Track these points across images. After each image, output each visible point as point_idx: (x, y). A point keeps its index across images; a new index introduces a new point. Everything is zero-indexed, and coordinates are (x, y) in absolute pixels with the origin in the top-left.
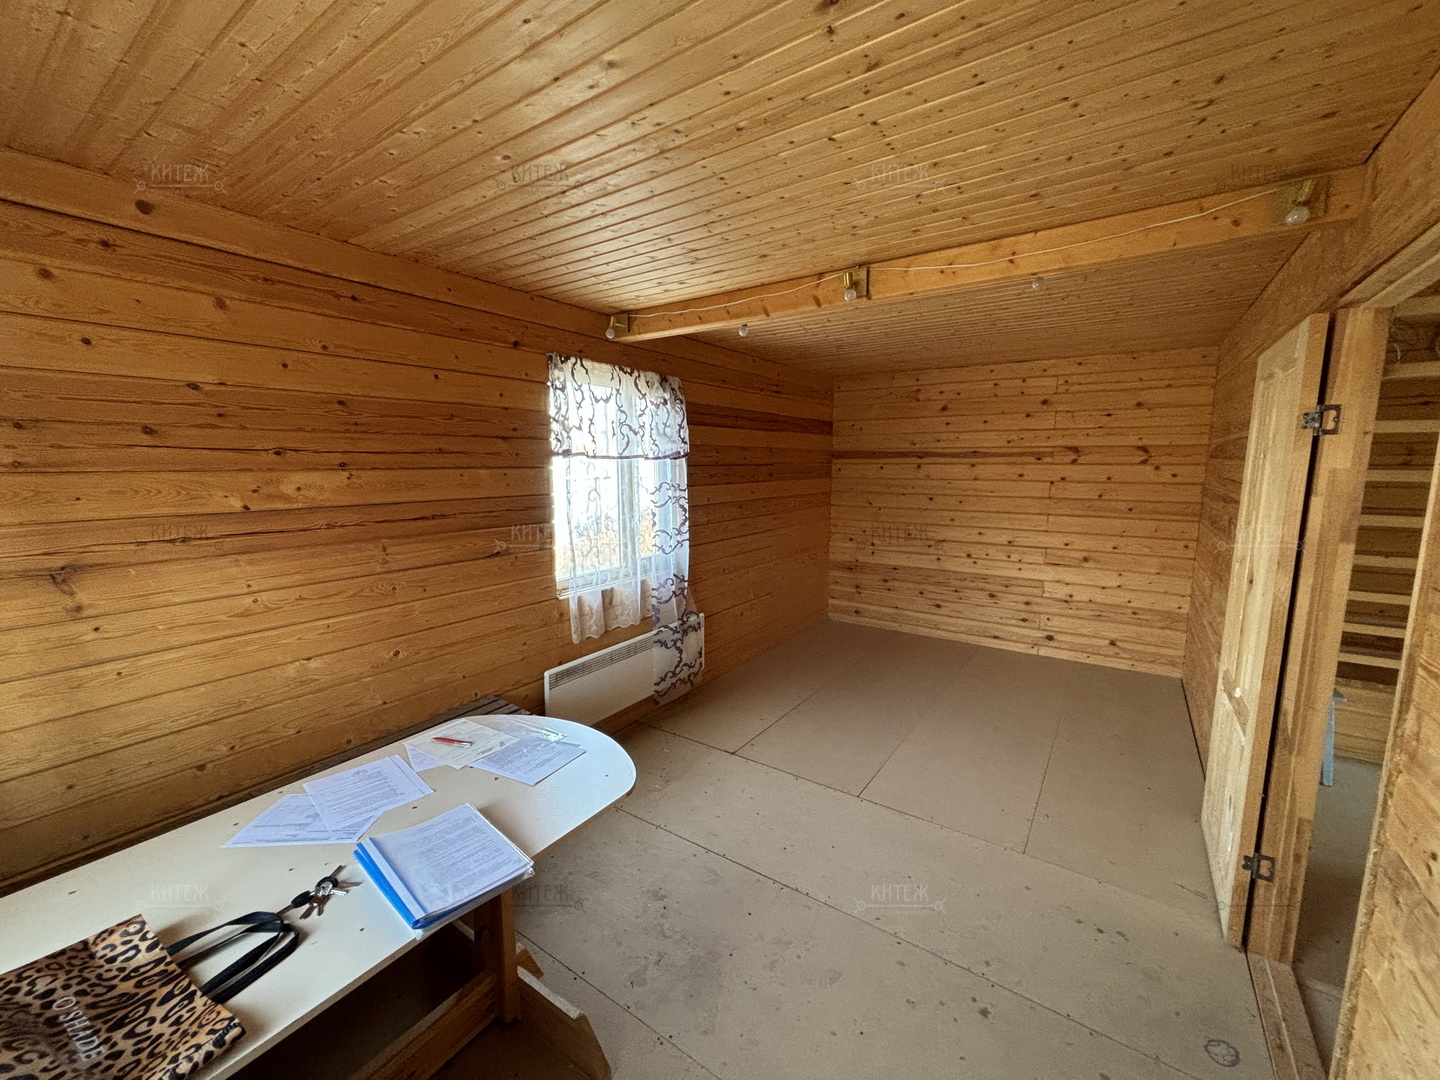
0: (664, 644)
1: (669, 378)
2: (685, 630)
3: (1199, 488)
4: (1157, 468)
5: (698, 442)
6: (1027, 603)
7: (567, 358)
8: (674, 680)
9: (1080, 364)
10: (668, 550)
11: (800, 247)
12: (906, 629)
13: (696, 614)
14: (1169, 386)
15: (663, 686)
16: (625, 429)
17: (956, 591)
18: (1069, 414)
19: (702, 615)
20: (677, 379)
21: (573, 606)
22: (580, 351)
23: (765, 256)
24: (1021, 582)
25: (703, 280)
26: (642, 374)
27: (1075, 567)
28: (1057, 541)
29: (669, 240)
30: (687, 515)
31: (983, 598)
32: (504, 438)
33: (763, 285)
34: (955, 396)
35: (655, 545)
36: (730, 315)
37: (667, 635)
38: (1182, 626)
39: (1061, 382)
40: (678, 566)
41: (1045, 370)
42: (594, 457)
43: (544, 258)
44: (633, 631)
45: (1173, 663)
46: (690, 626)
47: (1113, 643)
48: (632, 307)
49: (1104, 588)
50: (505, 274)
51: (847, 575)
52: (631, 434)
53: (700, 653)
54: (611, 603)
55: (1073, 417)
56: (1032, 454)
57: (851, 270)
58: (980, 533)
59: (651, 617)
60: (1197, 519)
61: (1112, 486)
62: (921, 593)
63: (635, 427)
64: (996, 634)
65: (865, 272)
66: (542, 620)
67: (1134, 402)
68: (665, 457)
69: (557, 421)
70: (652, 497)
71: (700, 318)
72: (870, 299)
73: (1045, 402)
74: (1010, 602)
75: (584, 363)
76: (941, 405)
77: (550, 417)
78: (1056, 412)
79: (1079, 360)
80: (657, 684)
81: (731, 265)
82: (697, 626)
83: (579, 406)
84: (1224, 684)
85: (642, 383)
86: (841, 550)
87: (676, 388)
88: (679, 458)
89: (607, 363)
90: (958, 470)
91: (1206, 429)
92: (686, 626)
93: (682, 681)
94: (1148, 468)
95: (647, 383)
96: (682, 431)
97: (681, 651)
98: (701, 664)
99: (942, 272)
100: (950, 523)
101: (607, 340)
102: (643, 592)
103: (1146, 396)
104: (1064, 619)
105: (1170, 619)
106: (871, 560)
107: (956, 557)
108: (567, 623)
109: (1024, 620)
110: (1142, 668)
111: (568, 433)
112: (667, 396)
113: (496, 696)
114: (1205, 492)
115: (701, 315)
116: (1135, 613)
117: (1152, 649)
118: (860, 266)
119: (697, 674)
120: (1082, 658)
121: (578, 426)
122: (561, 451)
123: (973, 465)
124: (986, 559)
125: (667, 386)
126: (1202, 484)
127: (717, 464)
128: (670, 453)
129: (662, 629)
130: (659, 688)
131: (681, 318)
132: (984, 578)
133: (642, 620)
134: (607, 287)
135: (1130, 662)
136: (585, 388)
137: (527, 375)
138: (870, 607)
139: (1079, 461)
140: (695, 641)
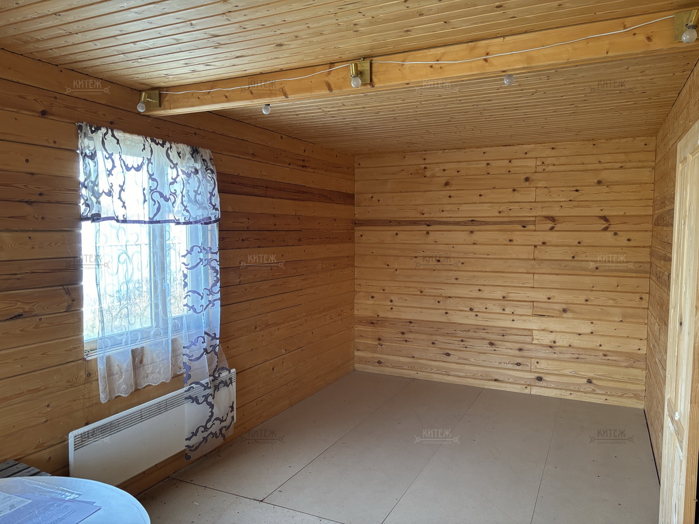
0: (195, 400)
1: (200, 149)
2: (217, 385)
3: (649, 250)
4: (615, 234)
5: (230, 209)
6: (520, 350)
7: (98, 128)
8: (206, 434)
9: (553, 148)
10: (199, 309)
11: (311, 39)
12: (421, 375)
13: (227, 369)
14: (622, 167)
15: (195, 441)
16: (156, 196)
17: (462, 341)
18: (546, 190)
19: (233, 370)
20: (208, 151)
21: (101, 367)
22: (112, 123)
23: (281, 45)
24: (514, 332)
25: (227, 63)
26: (173, 145)
27: (557, 317)
28: (541, 296)
29: (191, 24)
30: (219, 276)
31: (484, 346)
32: (30, 203)
33: (281, 70)
34: (456, 173)
35: (186, 305)
36: (253, 95)
37: (198, 391)
38: (642, 364)
39: (539, 163)
40: (208, 324)
41: (526, 153)
42: (125, 221)
43: (71, 34)
44: (164, 388)
45: (636, 396)
46: (222, 382)
47: (589, 381)
48: (162, 84)
49: (580, 334)
50: (31, 47)
51: (369, 329)
52: (162, 200)
53: (232, 407)
54: (141, 362)
55: (550, 192)
56: (519, 222)
57: (356, 62)
58: (479, 290)
59: (182, 374)
60: (648, 275)
61: (583, 249)
62: (433, 343)
63: (166, 193)
64: (496, 378)
65: (369, 64)
66: (68, 381)
67: (596, 181)
68: (196, 222)
69: (86, 187)
70: (184, 260)
71: (226, 97)
72: (373, 87)
73: (527, 179)
74: (507, 349)
75: (116, 133)
76: (443, 180)
77: (79, 183)
78: (537, 188)
79: (553, 145)
80: (188, 439)
81: (250, 52)
82: (228, 382)
83: (110, 173)
84: (668, 411)
85: (173, 154)
86: (364, 307)
87: (207, 159)
88: (210, 223)
89: (139, 135)
90: (460, 236)
91: (651, 203)
92: (217, 382)
93: (214, 435)
94: (609, 234)
95: (179, 154)
96: (213, 198)
97: (212, 406)
98: (233, 417)
99: (431, 67)
100: (456, 281)
101: (139, 113)
102: (174, 351)
103: (605, 175)
104: (550, 362)
105: (632, 359)
106: (391, 315)
107: (461, 311)
108: (94, 383)
109: (518, 364)
110: (613, 401)
111: (97, 198)
112: (198, 166)
113: (16, 460)
114: (651, 254)
115: (227, 94)
116: (605, 355)
117: (620, 385)
118: (364, 58)
119: (229, 427)
120: (566, 395)
121: (107, 191)
122: (89, 215)
123: (472, 232)
124: (485, 312)
125: (198, 157)
126: (650, 247)
127: (248, 230)
128: (201, 218)
129: (193, 385)
130: (190, 443)
131: (209, 96)
132: (484, 328)
133: (173, 378)
134: (136, 64)
135: (604, 397)
136: (116, 157)
137: (55, 142)
138: (391, 357)
139: (555, 229)
140: (227, 396)
